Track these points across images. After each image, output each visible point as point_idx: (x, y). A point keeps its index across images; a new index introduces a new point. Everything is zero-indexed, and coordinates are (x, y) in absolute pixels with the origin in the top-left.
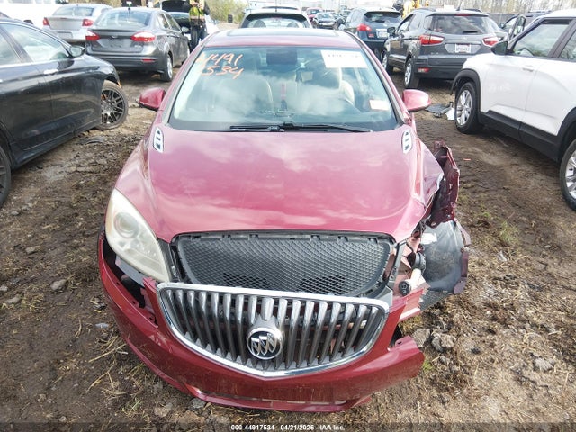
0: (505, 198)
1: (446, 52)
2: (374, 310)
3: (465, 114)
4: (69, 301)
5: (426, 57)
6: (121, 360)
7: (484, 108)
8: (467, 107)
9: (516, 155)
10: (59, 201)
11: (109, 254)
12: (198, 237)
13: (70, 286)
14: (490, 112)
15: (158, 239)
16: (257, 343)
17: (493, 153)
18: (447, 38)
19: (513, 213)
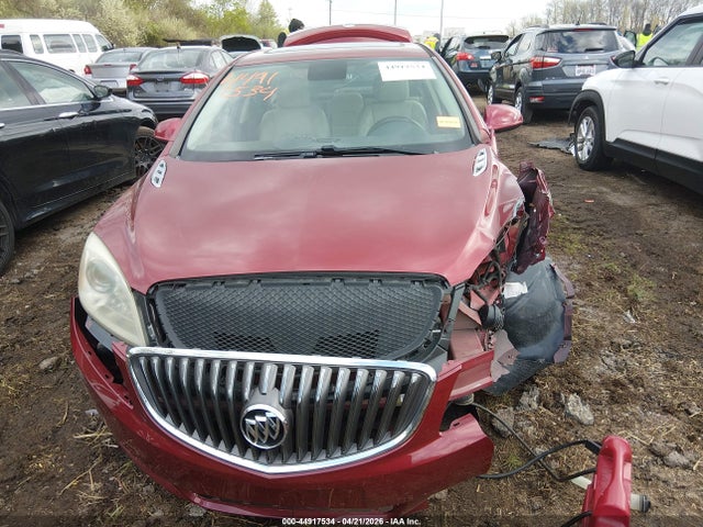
0: (636, 245)
1: (564, 76)
2: (415, 378)
3: (587, 146)
4: (59, 383)
5: (539, 84)
6: (108, 455)
7: (610, 137)
8: (590, 137)
9: (654, 194)
10: (70, 266)
11: (80, 314)
12: (183, 285)
13: (64, 365)
14: (618, 140)
15: (133, 290)
16: (253, 426)
17: (624, 193)
18: (565, 59)
19: (647, 262)
